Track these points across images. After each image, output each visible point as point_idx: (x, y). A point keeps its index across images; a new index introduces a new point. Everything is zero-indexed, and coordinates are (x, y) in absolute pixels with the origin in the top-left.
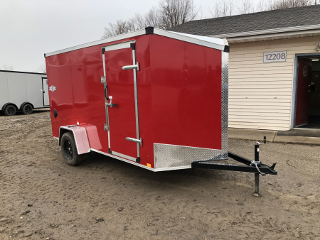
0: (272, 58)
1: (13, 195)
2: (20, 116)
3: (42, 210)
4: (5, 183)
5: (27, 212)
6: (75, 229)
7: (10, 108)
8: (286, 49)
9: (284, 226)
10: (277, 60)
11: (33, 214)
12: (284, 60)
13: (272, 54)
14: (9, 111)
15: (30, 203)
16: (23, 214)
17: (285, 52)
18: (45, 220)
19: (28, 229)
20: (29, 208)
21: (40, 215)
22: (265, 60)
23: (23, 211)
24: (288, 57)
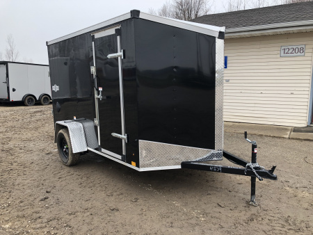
0: (290, 52)
1: (32, 182)
2: (39, 107)
3: (59, 196)
4: (25, 169)
5: (46, 198)
6: (91, 217)
7: (30, 98)
8: (305, 43)
9: (303, 225)
10: (295, 54)
11: (51, 201)
12: (303, 54)
13: (290, 47)
14: (28, 101)
15: (48, 190)
16: (42, 200)
17: (304, 46)
18: (63, 207)
19: (46, 215)
20: (47, 195)
21: (58, 202)
22: (282, 54)
23: (42, 197)
24: (306, 51)
